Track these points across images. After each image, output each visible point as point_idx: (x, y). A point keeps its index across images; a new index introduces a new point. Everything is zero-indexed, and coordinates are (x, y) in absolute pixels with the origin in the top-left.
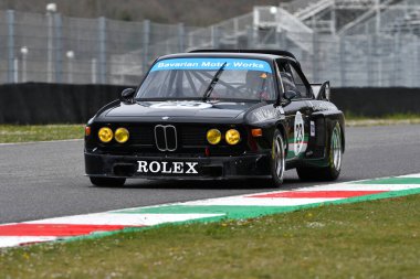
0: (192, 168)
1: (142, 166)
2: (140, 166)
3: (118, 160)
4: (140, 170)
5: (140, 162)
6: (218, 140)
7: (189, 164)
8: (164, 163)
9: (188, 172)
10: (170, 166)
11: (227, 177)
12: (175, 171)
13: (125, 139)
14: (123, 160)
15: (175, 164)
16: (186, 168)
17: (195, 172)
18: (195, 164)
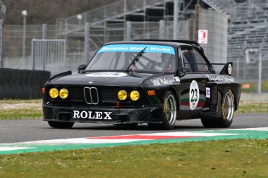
0: (108, 115)
1: (76, 114)
2: (75, 114)
3: (61, 110)
4: (75, 117)
5: (75, 112)
6: (125, 97)
7: (106, 113)
8: (90, 112)
9: (105, 118)
10: (94, 114)
11: (131, 122)
12: (97, 118)
13: (66, 96)
14: (65, 110)
15: (97, 113)
16: (104, 115)
17: (110, 118)
18: (110, 113)
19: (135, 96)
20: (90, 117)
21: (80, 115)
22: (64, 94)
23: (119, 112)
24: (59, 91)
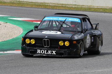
0: (54, 52)
1: (39, 51)
2: (38, 51)
3: (31, 49)
4: (38, 52)
5: (38, 50)
6: (63, 44)
7: (53, 51)
8: (46, 51)
9: (53, 54)
10: (47, 52)
11: (65, 56)
12: (49, 53)
14: (33, 49)
15: (49, 51)
17: (55, 54)
18: (55, 51)
19: (67, 44)
20: (45, 53)
21: (40, 52)
22: (33, 42)
23: (60, 51)
24: (30, 40)
